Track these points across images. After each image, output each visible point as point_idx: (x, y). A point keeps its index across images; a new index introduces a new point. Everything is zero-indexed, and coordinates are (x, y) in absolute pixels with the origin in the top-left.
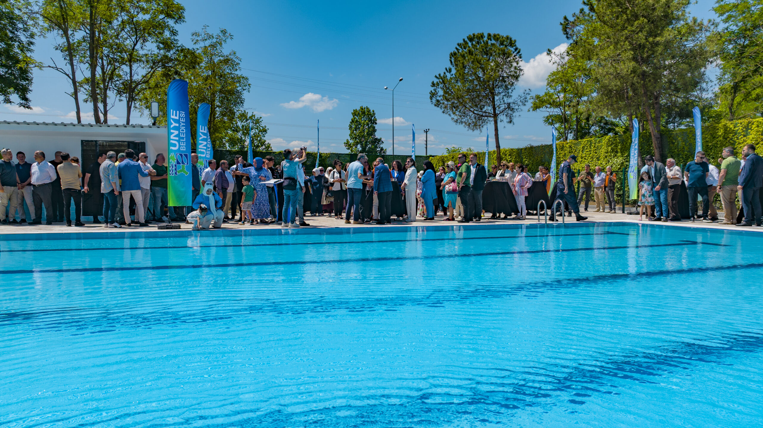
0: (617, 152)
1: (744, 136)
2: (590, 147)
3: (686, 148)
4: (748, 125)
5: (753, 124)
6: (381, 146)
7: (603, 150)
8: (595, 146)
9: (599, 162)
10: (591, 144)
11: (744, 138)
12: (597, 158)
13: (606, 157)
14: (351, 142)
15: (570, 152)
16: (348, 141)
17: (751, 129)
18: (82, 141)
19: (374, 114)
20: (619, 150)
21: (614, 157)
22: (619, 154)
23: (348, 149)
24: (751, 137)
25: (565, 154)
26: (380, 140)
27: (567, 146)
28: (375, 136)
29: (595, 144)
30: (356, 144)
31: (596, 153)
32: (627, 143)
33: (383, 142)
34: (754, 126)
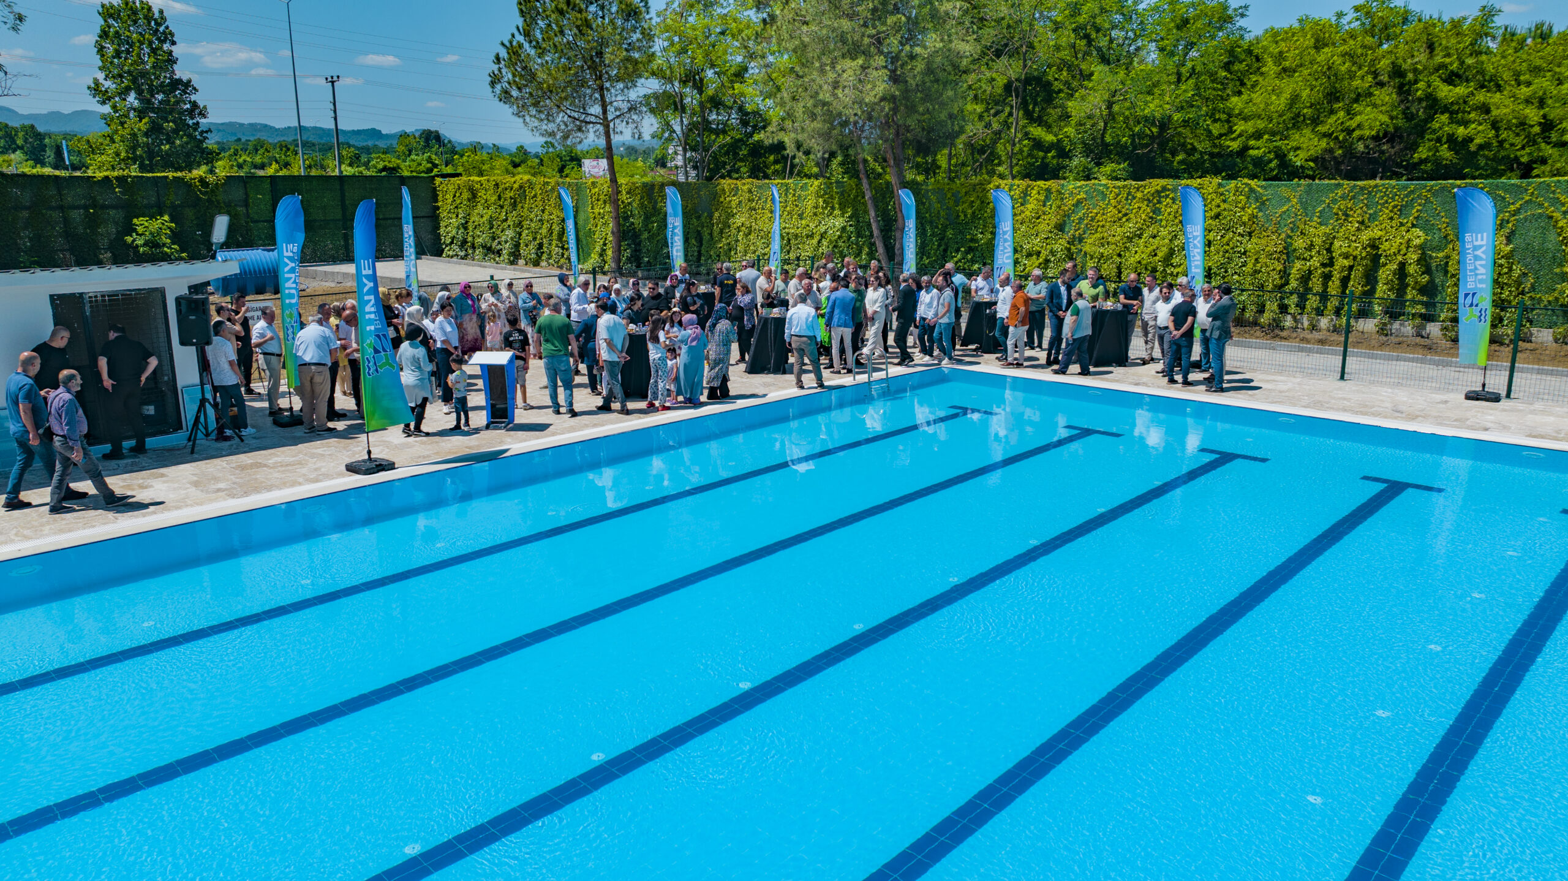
0: (833, 208)
1: (1022, 205)
2: (786, 194)
3: (942, 213)
4: (1026, 189)
5: (1033, 189)
6: (193, 98)
7: (810, 204)
8: (794, 195)
9: (803, 222)
10: (787, 190)
11: (1022, 208)
12: (799, 215)
13: (815, 214)
14: (109, 85)
15: (749, 201)
16: (96, 82)
17: (1030, 195)
18: (51, 296)
19: (163, 19)
20: (837, 206)
21: (828, 216)
22: (837, 212)
23: (103, 103)
24: (1030, 207)
25: (740, 202)
26: (188, 84)
27: (745, 188)
28: (173, 72)
29: (795, 190)
30: (124, 93)
31: (797, 206)
32: (849, 196)
33: (195, 89)
34: (1034, 192)
